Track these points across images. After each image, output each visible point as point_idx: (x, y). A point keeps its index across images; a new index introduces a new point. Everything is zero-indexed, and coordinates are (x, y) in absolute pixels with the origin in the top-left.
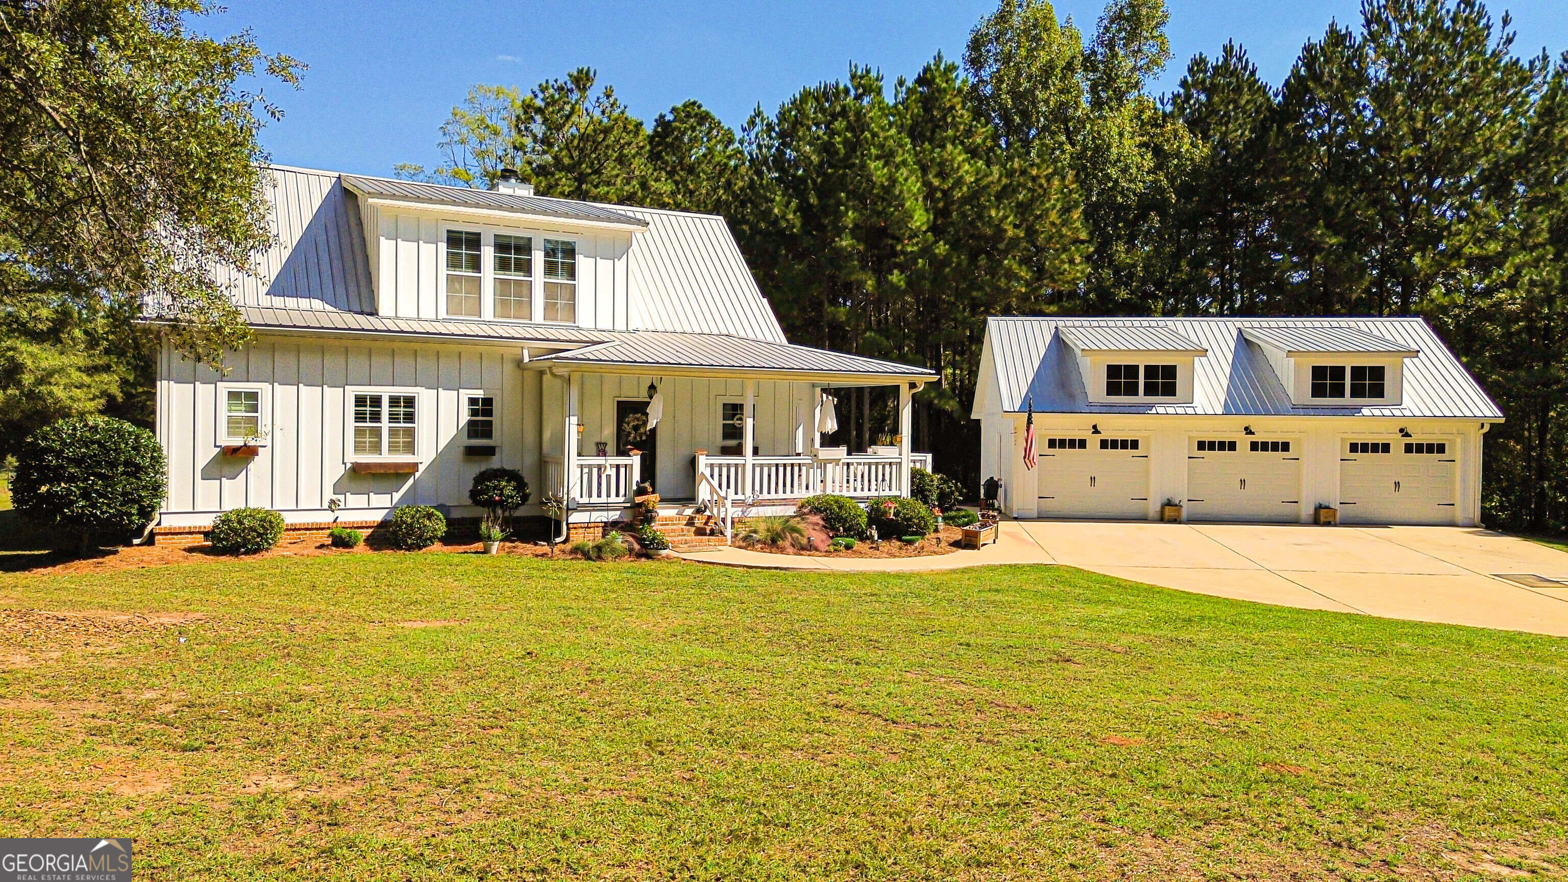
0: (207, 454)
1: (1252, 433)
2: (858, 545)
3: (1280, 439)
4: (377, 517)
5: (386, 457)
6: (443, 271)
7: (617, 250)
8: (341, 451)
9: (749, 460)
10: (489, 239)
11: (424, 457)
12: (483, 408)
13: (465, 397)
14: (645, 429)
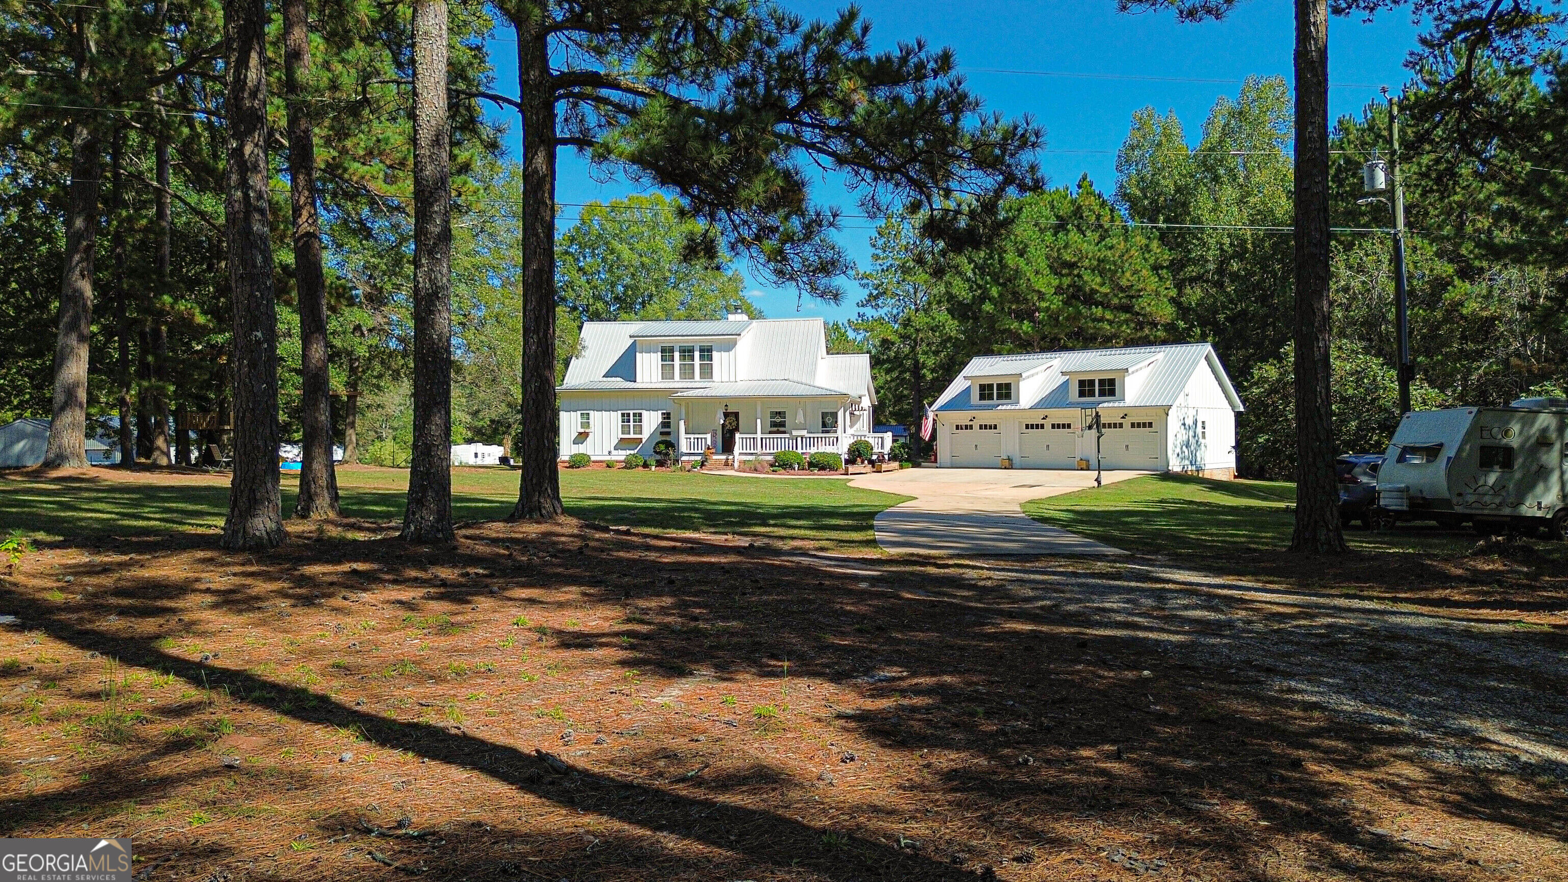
0: (574, 435)
1: (1050, 418)
3: (1066, 422)
5: (632, 436)
6: (660, 363)
7: (729, 346)
8: (617, 434)
9: (759, 435)
10: (677, 348)
11: (645, 436)
12: (667, 416)
13: (660, 412)
14: (734, 424)
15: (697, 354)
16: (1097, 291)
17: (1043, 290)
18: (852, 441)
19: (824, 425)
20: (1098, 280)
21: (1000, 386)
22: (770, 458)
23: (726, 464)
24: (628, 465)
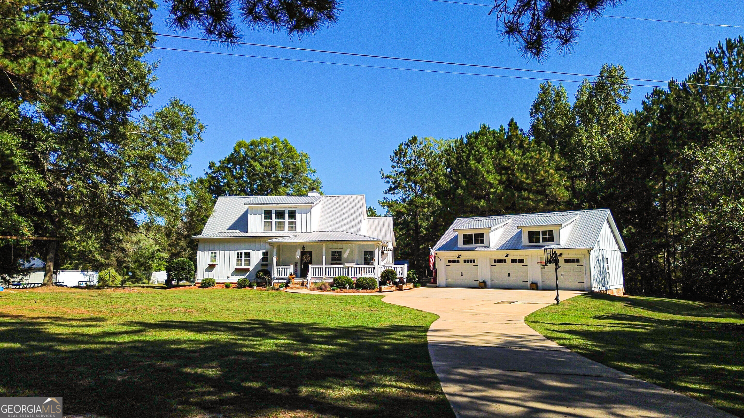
0: (206, 266)
3: (520, 258)
5: (243, 267)
6: (263, 220)
7: (307, 211)
8: (234, 266)
9: (324, 266)
10: (274, 212)
11: (252, 266)
12: (266, 254)
13: (262, 252)
14: (309, 259)
15: (286, 215)
16: (524, 182)
17: (492, 182)
18: (383, 270)
19: (365, 259)
20: (524, 176)
21: (476, 235)
22: (331, 281)
23: (302, 285)
24: (240, 285)
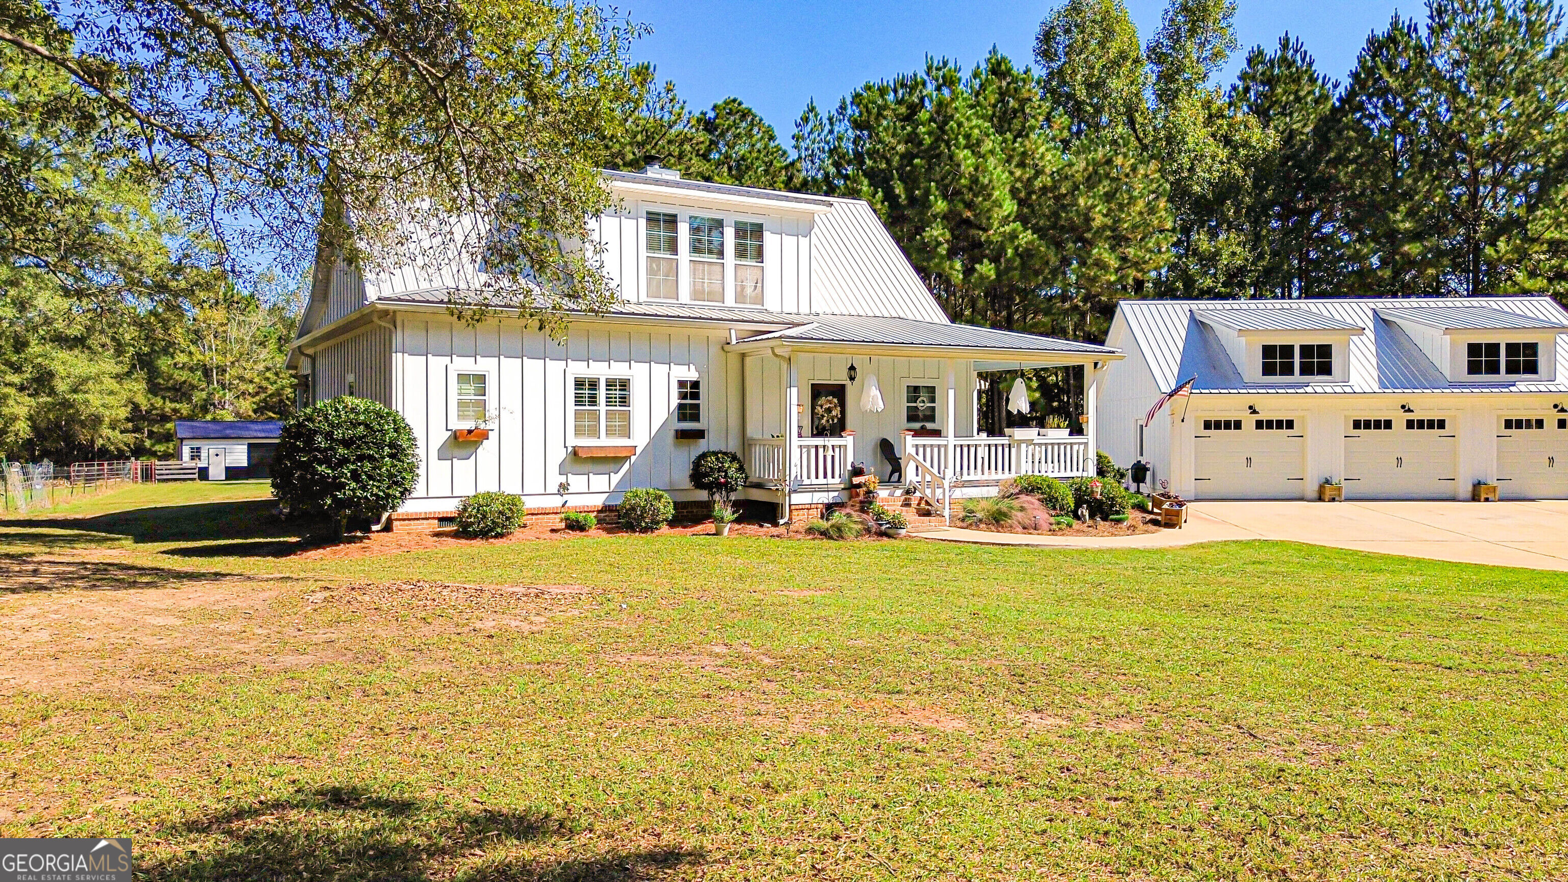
0: (439, 437)
1: (1410, 410)
2: (1076, 524)
3: (1436, 416)
4: (598, 501)
5: (604, 441)
6: (644, 253)
8: (566, 436)
9: (951, 440)
10: (685, 221)
11: (640, 438)
12: (690, 390)
13: (674, 380)
15: (730, 241)
21: (1306, 350)
